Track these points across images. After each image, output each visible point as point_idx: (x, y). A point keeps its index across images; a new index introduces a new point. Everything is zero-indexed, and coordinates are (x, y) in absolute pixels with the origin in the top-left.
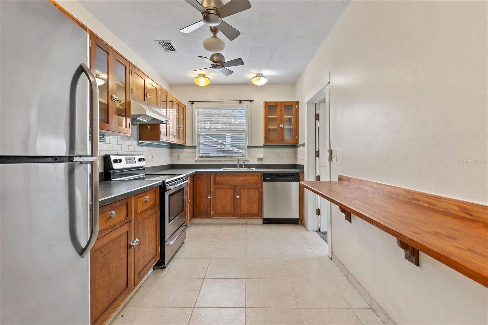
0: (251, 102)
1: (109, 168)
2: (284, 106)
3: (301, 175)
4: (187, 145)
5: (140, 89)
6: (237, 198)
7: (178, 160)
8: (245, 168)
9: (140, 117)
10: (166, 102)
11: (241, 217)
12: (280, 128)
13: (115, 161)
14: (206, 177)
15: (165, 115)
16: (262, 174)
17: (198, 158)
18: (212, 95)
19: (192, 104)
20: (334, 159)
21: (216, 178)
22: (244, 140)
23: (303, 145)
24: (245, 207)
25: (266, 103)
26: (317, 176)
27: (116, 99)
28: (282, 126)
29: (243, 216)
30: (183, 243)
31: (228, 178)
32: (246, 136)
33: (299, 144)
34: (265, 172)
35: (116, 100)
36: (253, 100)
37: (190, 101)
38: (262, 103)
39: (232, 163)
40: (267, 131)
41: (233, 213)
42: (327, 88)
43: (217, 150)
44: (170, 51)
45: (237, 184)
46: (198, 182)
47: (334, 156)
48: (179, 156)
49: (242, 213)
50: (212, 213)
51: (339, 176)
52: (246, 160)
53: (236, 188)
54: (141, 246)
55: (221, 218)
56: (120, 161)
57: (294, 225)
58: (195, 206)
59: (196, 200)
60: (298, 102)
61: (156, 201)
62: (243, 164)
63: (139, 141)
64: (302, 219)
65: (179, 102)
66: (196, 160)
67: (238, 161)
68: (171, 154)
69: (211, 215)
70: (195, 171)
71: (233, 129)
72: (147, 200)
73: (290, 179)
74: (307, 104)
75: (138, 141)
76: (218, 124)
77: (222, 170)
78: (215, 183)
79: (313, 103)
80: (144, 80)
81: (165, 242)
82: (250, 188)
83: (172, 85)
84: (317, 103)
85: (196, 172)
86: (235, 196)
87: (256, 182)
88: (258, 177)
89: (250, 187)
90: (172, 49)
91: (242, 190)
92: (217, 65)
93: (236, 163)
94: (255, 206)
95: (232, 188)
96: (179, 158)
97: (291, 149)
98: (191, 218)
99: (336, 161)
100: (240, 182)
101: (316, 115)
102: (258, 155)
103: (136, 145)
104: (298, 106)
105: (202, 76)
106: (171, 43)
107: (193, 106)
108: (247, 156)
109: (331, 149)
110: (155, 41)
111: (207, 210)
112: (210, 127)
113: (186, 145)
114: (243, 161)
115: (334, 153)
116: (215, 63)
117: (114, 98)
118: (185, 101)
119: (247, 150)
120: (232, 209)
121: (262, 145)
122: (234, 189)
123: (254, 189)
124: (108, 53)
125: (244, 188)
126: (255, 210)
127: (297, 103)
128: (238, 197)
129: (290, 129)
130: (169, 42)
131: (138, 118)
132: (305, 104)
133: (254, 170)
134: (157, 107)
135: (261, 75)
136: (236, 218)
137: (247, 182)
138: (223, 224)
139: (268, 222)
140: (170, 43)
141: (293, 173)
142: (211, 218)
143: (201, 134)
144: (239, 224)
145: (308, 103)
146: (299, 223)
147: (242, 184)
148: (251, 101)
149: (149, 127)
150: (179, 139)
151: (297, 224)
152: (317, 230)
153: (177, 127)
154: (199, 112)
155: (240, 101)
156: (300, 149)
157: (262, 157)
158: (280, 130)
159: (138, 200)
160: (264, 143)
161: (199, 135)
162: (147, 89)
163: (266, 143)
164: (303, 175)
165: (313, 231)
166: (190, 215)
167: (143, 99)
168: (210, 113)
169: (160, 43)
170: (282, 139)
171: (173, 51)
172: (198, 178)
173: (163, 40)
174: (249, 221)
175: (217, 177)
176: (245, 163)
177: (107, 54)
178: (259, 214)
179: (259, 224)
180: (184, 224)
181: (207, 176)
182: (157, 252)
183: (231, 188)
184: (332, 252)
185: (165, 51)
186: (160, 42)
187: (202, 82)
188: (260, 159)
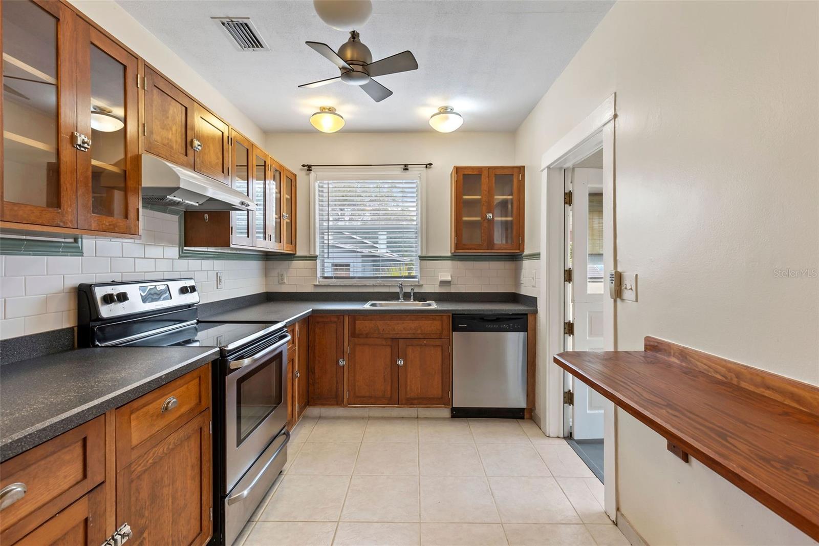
0: (426, 167)
1: (91, 318)
2: (495, 175)
3: (530, 318)
4: (298, 254)
5: (174, 128)
6: (399, 366)
7: (280, 283)
8: (415, 300)
9: (173, 194)
10: (247, 166)
11: (405, 404)
12: (487, 221)
13: (108, 299)
14: (335, 322)
15: (246, 194)
16: (451, 315)
17: (321, 280)
18: (349, 154)
19: (308, 170)
20: (628, 295)
21: (355, 323)
22: (414, 245)
23: (536, 256)
24: (414, 384)
25: (458, 169)
26: (566, 323)
27: (86, 145)
28: (490, 216)
29: (411, 402)
30: (281, 472)
31: (380, 324)
32: (417, 235)
33: (526, 252)
34: (457, 313)
35: (85, 148)
36: (431, 164)
37: (303, 166)
38: (450, 169)
39: (388, 291)
40: (459, 226)
41: (389, 396)
42: (610, 127)
43: (363, 260)
44: (252, 49)
45: (398, 336)
46: (317, 331)
47: (631, 289)
48: (282, 275)
49: (408, 397)
50: (346, 395)
51: (647, 339)
52: (417, 284)
53: (396, 345)
54: (145, 535)
55: (366, 407)
56: (123, 297)
57: (515, 420)
58: (311, 381)
59: (314, 368)
60: (524, 167)
61: (200, 401)
62: (410, 293)
63: (185, 248)
64: (531, 409)
65: (281, 166)
66: (317, 283)
67: (401, 288)
68: (266, 273)
69: (345, 400)
70: (311, 310)
71: (390, 223)
72: (166, 408)
73: (509, 326)
74: (546, 170)
75: (182, 249)
76: (364, 212)
77: (367, 306)
78: (354, 334)
79: (561, 168)
80: (186, 108)
81: (225, 496)
82: (425, 345)
83: (267, 133)
84: (568, 168)
85: (313, 311)
86: (393, 362)
87: (438, 332)
88: (442, 321)
89: (425, 342)
90: (254, 42)
91: (410, 350)
92: (353, 71)
93: (398, 290)
94: (437, 380)
95: (389, 345)
96: (282, 279)
97: (506, 262)
98: (302, 409)
99: (637, 301)
100: (404, 332)
101: (565, 194)
102: (439, 274)
103: (178, 257)
104: (523, 176)
105: (327, 110)
106: (248, 24)
107: (310, 175)
108: (419, 275)
109: (619, 270)
110: (212, 18)
111: (337, 389)
112: (351, 217)
113: (296, 254)
114: (412, 286)
115: (628, 282)
116: (349, 64)
117: (79, 142)
118: (293, 166)
119: (419, 264)
120: (389, 388)
121: (449, 254)
122: (391, 346)
123: (434, 346)
124: (58, 20)
125: (412, 345)
126: (436, 391)
127: (521, 169)
128: (401, 362)
129: (506, 222)
130: (245, 21)
131: (169, 197)
132: (542, 171)
133: (434, 306)
134: (223, 172)
135: (449, 110)
136: (397, 407)
137: (419, 332)
138: (369, 417)
139: (461, 414)
140: (246, 24)
141: (513, 314)
142: (346, 406)
143: (327, 231)
144: (403, 417)
145: (549, 167)
146: (525, 417)
147: (410, 336)
148: (427, 165)
149: (206, 216)
150: (280, 242)
151: (522, 418)
152: (566, 435)
153: (277, 217)
154: (322, 187)
155: (405, 165)
156: (526, 263)
157: (449, 278)
158: (486, 224)
159: (133, 416)
160: (453, 252)
161: (324, 234)
162: (193, 129)
163: (457, 251)
164: (535, 319)
165: (558, 437)
166: (299, 403)
167: (184, 152)
168: (344, 189)
169: (223, 24)
170: (490, 244)
171: (257, 47)
172: (318, 323)
173: (230, 16)
174: (423, 412)
175: (357, 322)
176: (415, 291)
177: (53, 20)
178: (444, 399)
179: (444, 419)
180: (283, 431)
181: (336, 320)
182: (204, 523)
183: (386, 345)
184: (618, 509)
185: (239, 47)
186: (225, 21)
187: (327, 124)
188: (444, 283)
